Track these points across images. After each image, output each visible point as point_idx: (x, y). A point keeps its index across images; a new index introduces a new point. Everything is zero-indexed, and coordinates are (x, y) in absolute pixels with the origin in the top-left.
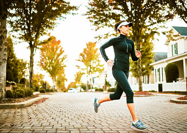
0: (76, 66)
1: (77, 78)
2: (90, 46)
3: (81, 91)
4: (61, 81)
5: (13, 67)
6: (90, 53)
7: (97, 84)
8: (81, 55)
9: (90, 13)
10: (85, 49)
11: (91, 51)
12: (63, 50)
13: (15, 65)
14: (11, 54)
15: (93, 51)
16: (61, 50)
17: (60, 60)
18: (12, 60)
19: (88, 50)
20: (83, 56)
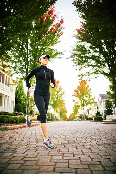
0: (72, 100)
1: (75, 110)
2: (82, 84)
3: (79, 120)
4: (62, 112)
5: (23, 102)
6: (82, 90)
7: (91, 115)
8: (75, 91)
9: (74, 56)
10: (78, 86)
11: (83, 88)
12: (61, 87)
13: (24, 100)
14: (21, 92)
15: (84, 88)
16: (60, 88)
17: (59, 96)
18: (23, 96)
19: (80, 87)
20: (77, 92)
